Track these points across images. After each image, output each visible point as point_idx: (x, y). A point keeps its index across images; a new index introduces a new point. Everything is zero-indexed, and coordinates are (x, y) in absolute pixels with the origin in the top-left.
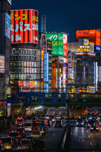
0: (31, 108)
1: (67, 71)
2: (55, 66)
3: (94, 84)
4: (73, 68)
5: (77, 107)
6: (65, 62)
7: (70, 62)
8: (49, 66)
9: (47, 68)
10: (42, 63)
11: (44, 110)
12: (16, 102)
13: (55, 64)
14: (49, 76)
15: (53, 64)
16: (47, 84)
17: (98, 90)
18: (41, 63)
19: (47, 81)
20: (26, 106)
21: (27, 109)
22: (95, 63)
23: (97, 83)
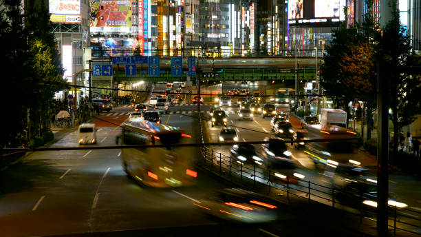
0: (125, 85)
1: (183, 19)
2: (162, 11)
3: (228, 43)
4: (193, 15)
5: (206, 81)
6: (179, 4)
7: (189, 5)
8: (153, 11)
9: (150, 15)
10: (140, 6)
11: (147, 87)
12: (109, 73)
13: (162, 8)
14: (152, 28)
15: (159, 8)
16: (150, 43)
17: (235, 52)
18: (137, 6)
19: (150, 37)
20: (117, 80)
21: (120, 86)
22: (230, 5)
23: (233, 41)
